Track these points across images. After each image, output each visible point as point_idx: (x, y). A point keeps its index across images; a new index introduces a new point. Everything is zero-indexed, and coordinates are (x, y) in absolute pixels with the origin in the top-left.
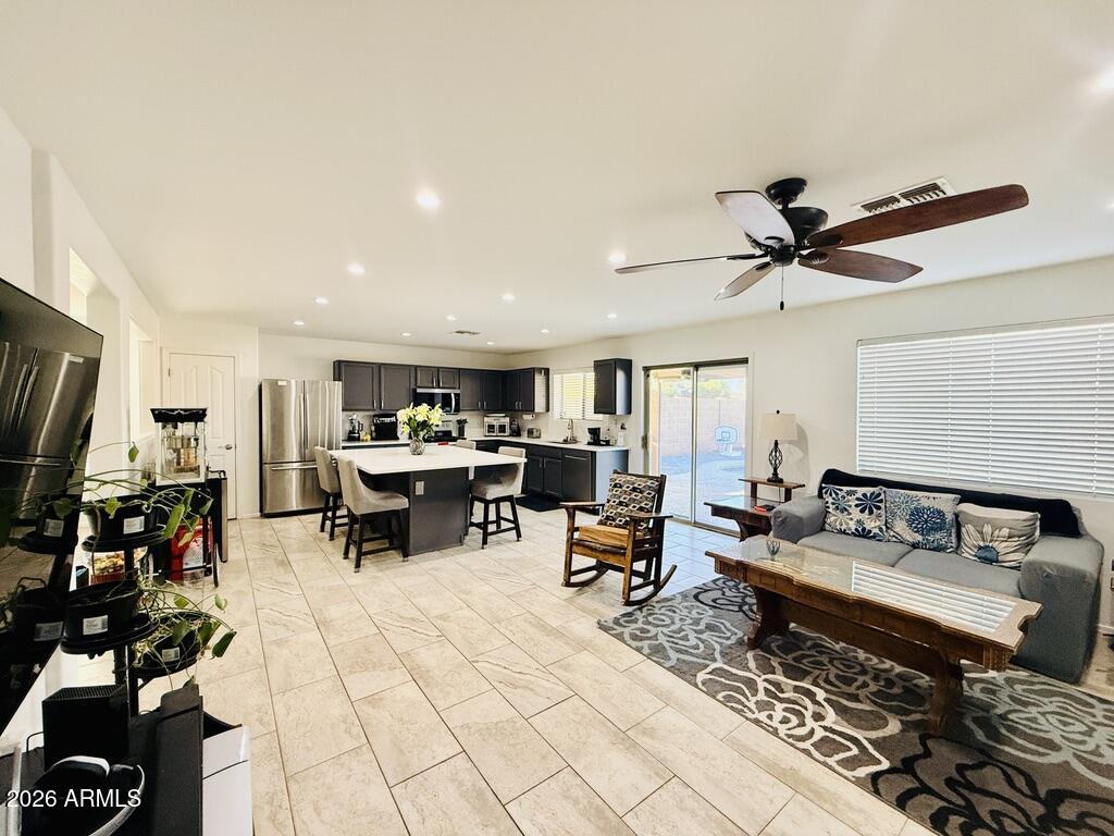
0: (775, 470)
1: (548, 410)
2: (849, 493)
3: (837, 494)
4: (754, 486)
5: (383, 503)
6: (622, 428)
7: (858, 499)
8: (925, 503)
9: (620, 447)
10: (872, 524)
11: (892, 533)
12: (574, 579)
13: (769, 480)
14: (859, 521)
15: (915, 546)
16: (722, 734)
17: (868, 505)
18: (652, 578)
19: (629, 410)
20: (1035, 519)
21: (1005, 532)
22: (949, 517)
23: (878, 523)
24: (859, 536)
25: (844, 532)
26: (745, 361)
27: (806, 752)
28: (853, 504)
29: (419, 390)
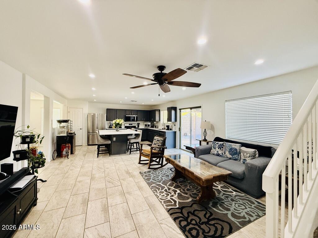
0: (205, 137)
1: (160, 121)
2: (217, 143)
3: (214, 144)
4: (200, 142)
5: (104, 142)
6: (175, 125)
7: (219, 145)
8: (233, 147)
9: (174, 130)
10: (220, 152)
11: (225, 155)
12: (141, 162)
13: (203, 140)
14: (218, 151)
15: (230, 159)
16: (145, 196)
17: (221, 147)
18: (161, 163)
19: (176, 121)
20: (255, 152)
21: (248, 155)
22: (238, 151)
23: (222, 152)
24: (217, 155)
25: (214, 154)
26: (200, 107)
27: (161, 202)
28: (217, 146)
29: (126, 116)
